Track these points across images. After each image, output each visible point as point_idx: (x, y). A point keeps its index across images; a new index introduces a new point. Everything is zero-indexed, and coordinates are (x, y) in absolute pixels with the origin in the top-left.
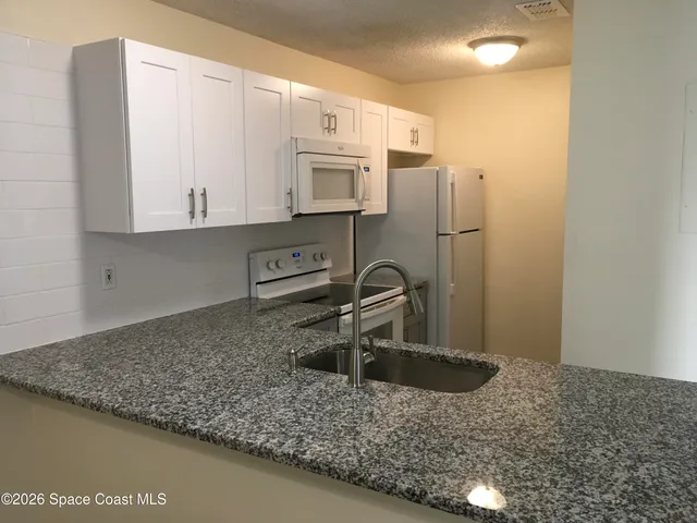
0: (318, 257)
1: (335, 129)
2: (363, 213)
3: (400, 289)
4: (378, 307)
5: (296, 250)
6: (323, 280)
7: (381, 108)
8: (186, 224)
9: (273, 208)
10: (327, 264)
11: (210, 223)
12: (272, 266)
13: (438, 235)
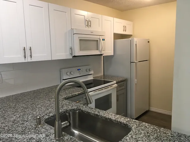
0: (88, 70)
1: (90, 26)
2: (103, 55)
3: (115, 82)
4: (105, 89)
5: (78, 68)
6: (90, 78)
7: (111, 19)
8: (23, 60)
9: (64, 54)
10: (92, 72)
11: (34, 60)
12: (68, 74)
13: (131, 62)
